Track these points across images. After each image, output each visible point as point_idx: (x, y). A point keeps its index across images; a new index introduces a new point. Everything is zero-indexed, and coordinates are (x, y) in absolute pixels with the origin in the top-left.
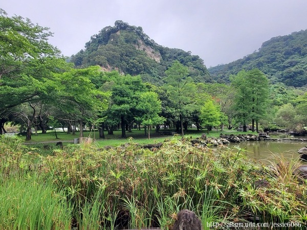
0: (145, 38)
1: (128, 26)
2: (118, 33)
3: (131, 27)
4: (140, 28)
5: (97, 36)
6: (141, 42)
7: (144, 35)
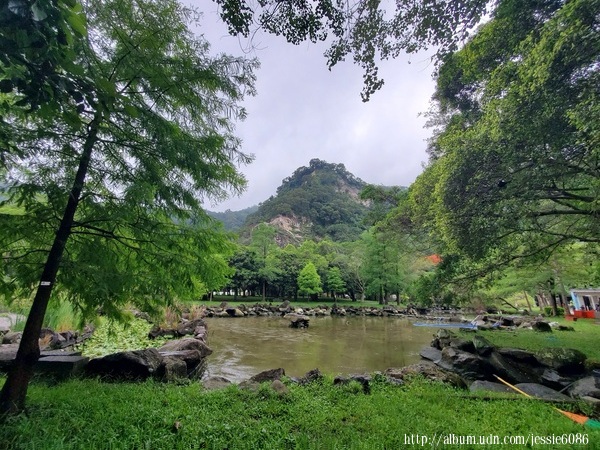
0: (348, 177)
1: (325, 164)
2: (313, 174)
3: (329, 165)
4: (342, 165)
5: (290, 179)
6: (342, 182)
7: (348, 173)
